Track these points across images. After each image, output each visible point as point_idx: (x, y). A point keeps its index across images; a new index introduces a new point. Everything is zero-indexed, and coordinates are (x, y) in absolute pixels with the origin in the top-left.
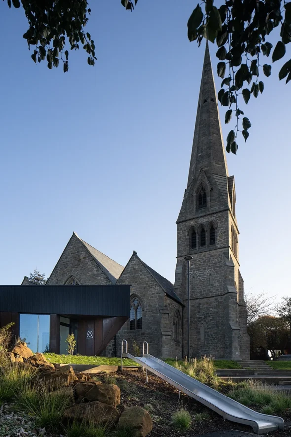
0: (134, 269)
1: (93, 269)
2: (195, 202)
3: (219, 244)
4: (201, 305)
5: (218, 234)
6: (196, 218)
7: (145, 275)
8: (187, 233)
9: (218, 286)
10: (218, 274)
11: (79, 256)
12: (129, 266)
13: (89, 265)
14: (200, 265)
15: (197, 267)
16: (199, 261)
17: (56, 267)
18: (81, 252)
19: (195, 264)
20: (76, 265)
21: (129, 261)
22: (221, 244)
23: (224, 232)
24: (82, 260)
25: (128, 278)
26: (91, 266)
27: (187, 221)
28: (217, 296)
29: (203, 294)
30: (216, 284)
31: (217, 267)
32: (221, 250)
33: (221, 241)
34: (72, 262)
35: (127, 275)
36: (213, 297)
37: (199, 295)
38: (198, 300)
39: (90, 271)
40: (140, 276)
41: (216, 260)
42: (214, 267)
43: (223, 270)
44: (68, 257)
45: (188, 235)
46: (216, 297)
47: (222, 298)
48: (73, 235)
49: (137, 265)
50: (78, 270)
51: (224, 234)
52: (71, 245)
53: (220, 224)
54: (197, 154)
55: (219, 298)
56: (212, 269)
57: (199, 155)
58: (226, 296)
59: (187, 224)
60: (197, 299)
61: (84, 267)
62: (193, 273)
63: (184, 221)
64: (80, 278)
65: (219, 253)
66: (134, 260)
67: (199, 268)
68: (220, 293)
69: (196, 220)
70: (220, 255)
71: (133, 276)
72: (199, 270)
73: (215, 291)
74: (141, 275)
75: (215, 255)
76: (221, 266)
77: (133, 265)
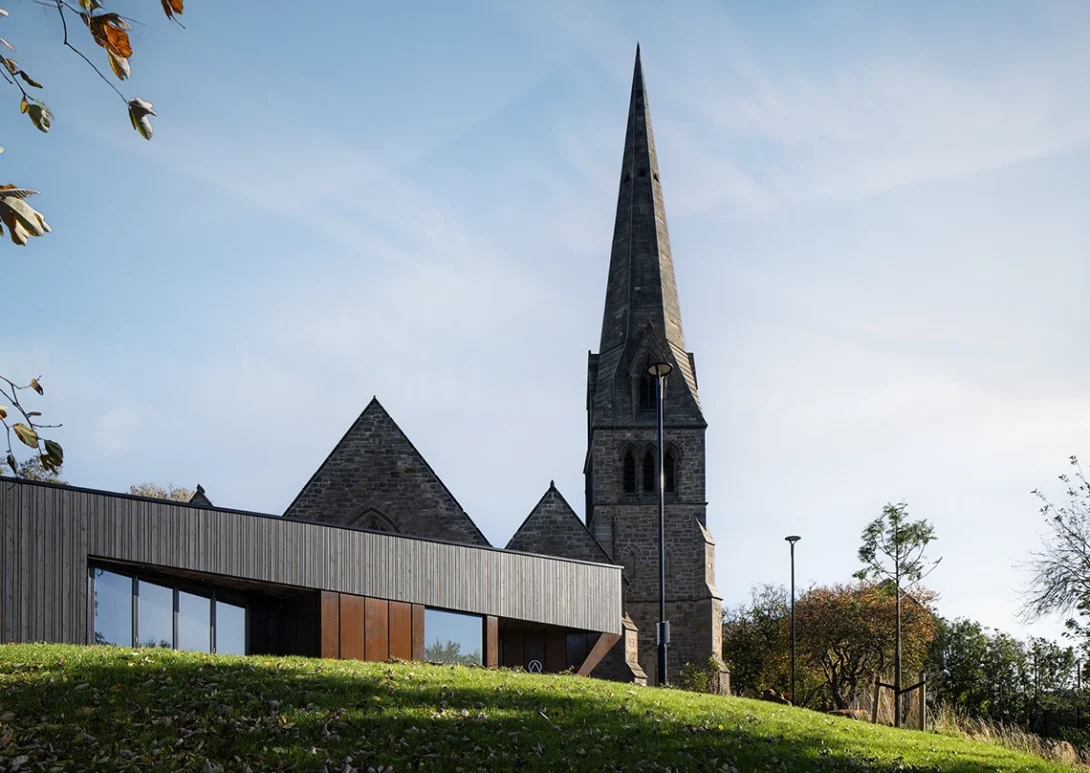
0: (551, 522)
1: (437, 502)
2: (634, 392)
3: (685, 493)
4: (648, 616)
5: (683, 472)
6: (639, 428)
7: (579, 540)
8: (616, 456)
9: (682, 579)
10: (684, 555)
11: (393, 463)
12: (539, 512)
13: (425, 491)
14: (645, 530)
15: (640, 533)
16: (645, 521)
17: (316, 478)
18: (400, 453)
19: (636, 526)
20: (382, 485)
21: (540, 502)
22: (690, 494)
23: (697, 471)
24: (404, 475)
25: (536, 541)
26: (429, 496)
27: (617, 428)
28: (683, 600)
29: (652, 594)
30: (680, 576)
31: (682, 540)
32: (689, 507)
33: (690, 488)
34: (371, 475)
35: (534, 532)
36: (674, 602)
37: (644, 594)
38: (641, 605)
39: (428, 507)
40: (569, 542)
41: (679, 526)
42: (676, 540)
43: (694, 549)
44: (357, 459)
45: (620, 460)
46: (679, 603)
47: (691, 605)
48: (372, 403)
49: (561, 514)
50: (388, 500)
51: (695, 475)
52: (367, 430)
53: (688, 454)
54: (632, 288)
55: (685, 606)
56: (672, 544)
57: (637, 288)
58: (701, 602)
59: (618, 435)
60: (641, 602)
61: (408, 494)
62: (632, 545)
63: (611, 428)
64: (397, 519)
65: (685, 513)
66: (553, 502)
67: (644, 536)
68: (687, 595)
69: (638, 432)
70: (687, 517)
71: (551, 538)
72: (643, 540)
73: (677, 590)
74: (569, 538)
75: (677, 515)
76: (689, 540)
77: (548, 512)
